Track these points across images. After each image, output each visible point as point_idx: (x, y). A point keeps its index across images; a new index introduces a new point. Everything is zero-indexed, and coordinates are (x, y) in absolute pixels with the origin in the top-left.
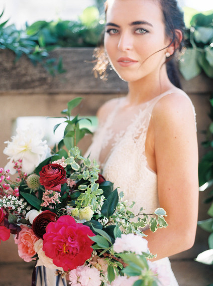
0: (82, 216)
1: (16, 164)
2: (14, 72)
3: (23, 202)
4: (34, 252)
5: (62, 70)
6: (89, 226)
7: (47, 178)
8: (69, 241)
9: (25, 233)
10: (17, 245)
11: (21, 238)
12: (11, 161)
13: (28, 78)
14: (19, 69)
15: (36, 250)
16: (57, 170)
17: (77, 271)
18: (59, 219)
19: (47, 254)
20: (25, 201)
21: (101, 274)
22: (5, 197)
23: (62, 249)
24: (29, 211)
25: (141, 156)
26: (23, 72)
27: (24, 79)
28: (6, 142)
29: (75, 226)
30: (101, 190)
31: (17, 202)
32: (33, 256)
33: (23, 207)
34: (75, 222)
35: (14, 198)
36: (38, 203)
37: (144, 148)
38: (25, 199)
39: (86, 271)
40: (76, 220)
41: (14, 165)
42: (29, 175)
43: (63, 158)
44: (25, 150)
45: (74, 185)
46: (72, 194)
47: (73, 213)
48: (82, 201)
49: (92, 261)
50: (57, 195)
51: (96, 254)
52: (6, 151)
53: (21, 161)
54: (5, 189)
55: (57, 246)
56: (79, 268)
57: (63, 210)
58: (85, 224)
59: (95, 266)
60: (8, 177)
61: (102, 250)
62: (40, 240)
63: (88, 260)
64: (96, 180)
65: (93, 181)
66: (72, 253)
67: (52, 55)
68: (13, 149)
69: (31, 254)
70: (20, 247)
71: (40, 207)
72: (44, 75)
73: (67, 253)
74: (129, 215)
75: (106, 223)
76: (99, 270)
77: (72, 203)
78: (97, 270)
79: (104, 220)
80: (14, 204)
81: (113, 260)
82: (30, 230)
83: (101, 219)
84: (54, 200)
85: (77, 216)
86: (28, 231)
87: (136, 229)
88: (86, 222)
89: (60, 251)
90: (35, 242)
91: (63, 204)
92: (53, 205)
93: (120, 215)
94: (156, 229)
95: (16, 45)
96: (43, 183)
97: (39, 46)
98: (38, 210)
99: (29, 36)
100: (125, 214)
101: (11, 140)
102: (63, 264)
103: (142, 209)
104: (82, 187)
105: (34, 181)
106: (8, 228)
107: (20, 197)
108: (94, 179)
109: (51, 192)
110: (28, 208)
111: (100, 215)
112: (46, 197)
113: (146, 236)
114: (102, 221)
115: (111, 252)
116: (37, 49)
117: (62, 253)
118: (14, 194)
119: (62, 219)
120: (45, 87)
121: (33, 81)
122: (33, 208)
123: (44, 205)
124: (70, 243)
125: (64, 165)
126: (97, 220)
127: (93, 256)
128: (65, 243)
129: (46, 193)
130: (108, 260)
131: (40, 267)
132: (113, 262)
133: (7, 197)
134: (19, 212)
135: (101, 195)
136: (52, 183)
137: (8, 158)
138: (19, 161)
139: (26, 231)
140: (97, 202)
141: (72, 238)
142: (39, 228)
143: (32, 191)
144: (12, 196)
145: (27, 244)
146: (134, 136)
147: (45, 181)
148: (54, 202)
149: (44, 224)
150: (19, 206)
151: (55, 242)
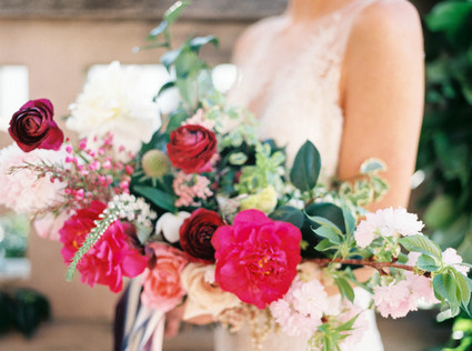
8: (272, 251)
16: (200, 135)
36: (169, 201)
44: (115, 116)
55: (250, 265)
71: (174, 207)
89: (258, 272)
90: (183, 270)
98: (174, 214)
117: (262, 276)
123: (184, 202)
124: (274, 256)
136: (198, 159)
143: (157, 183)
148: (200, 194)
151: (242, 259)
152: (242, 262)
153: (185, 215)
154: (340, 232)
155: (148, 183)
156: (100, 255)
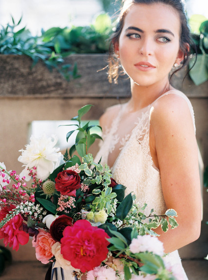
0: (97, 219)
1: (31, 172)
2: (31, 77)
3: (40, 207)
4: (51, 254)
5: (76, 76)
6: (104, 228)
7: (63, 184)
8: (86, 244)
9: (43, 237)
10: (35, 248)
11: (39, 241)
12: (26, 168)
13: (44, 83)
14: (35, 75)
15: (53, 253)
16: (72, 177)
17: (94, 272)
18: (76, 224)
19: (65, 257)
20: (41, 206)
21: (116, 274)
22: (22, 203)
23: (79, 252)
24: (45, 216)
25: (147, 156)
26: (39, 77)
27: (40, 84)
28: (20, 151)
29: (91, 230)
30: (114, 193)
31: (34, 208)
32: (50, 258)
33: (39, 212)
34: (90, 225)
35: (30, 204)
36: (54, 208)
37: (149, 148)
38: (41, 205)
39: (102, 271)
40: (91, 223)
41: (29, 172)
42: (44, 181)
43: (77, 164)
44: (39, 157)
45: (87, 190)
46: (86, 198)
47: (88, 217)
48: (97, 205)
49: (107, 261)
50: (72, 200)
51: (111, 255)
52: (21, 159)
53: (36, 169)
54: (22, 195)
55: (75, 249)
56: (96, 269)
57: (78, 214)
58: (100, 227)
59: (111, 267)
60: (25, 184)
61: (118, 251)
62: (58, 243)
63: (104, 261)
64: (109, 184)
65: (106, 185)
66: (89, 255)
67: (67, 60)
68: (27, 157)
69: (48, 256)
70: (37, 250)
71: (56, 211)
72: (59, 80)
73: (84, 255)
74: (141, 217)
75: (120, 225)
76: (115, 270)
77: (87, 206)
78: (113, 270)
79: (118, 222)
80: (31, 210)
81: (128, 260)
82: (48, 233)
83: (114, 222)
84: (69, 204)
85: (92, 219)
86: (45, 235)
87: (149, 229)
88: (101, 225)
89: (78, 253)
90: (53, 244)
91: (78, 209)
92: (68, 209)
93: (133, 217)
94: (167, 229)
95: (33, 51)
96: (59, 189)
97: (55, 53)
98: (54, 215)
99: (44, 42)
100: (138, 216)
101: (25, 149)
102: (81, 266)
103: (152, 210)
104: (96, 191)
105: (50, 187)
106: (27, 232)
107: (36, 203)
108: (107, 183)
109: (66, 197)
110: (44, 213)
111: (114, 218)
112: (62, 202)
113: (159, 236)
114: (116, 223)
115: (126, 253)
116: (53, 55)
117: (80, 256)
118: (30, 200)
119: (78, 223)
120: (60, 91)
121: (49, 86)
122: (49, 213)
123: (60, 209)
124: (87, 246)
125: (78, 171)
126: (112, 223)
127: (109, 257)
128: (82, 246)
129: (61, 198)
130: (123, 261)
131: (56, 269)
132: (128, 262)
133: (24, 203)
134: (36, 217)
135: (114, 199)
136: (67, 189)
137: (23, 166)
138: (33, 168)
139: (44, 234)
140: (111, 206)
141: (89, 241)
142: (56, 232)
143: (48, 197)
144: (29, 202)
145: (44, 247)
146: (138, 138)
147: (61, 187)
148: (69, 206)
149: (62, 228)
150: (36, 211)
151: (73, 245)
152: (72, 247)
153: (57, 217)
154: (126, 242)
155: (44, 197)
156: (5, 232)
